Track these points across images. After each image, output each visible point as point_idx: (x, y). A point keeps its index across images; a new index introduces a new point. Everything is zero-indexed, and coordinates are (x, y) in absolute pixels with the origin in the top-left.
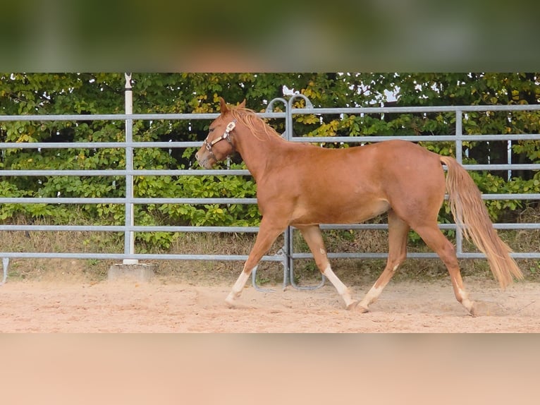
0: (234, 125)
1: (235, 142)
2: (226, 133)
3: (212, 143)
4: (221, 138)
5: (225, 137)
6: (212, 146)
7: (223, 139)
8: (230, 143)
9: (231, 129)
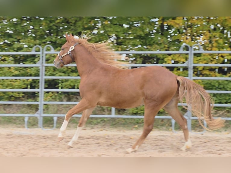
0: (74, 48)
1: (74, 57)
2: (69, 51)
3: (62, 56)
4: (66, 54)
5: (68, 53)
6: (62, 57)
7: (67, 54)
8: (71, 57)
9: (72, 50)
